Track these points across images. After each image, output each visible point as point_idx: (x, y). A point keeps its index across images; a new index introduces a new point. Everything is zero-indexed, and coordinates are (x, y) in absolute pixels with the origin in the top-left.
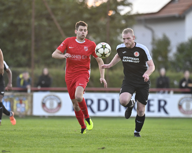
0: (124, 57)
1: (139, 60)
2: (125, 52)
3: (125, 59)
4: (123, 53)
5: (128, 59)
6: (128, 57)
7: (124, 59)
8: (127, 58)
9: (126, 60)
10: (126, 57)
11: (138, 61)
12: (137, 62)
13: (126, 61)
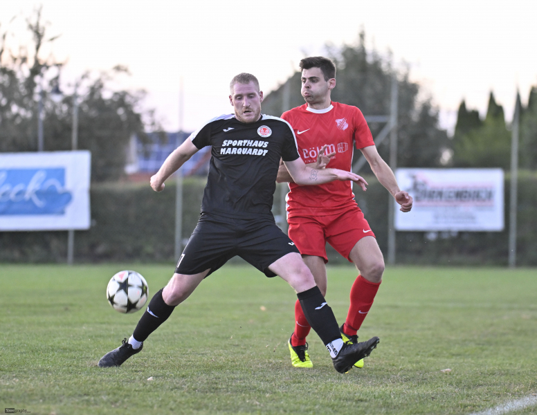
0: (225, 143)
1: (266, 149)
2: (230, 129)
3: (227, 147)
4: (225, 130)
5: (236, 147)
6: (236, 141)
7: (223, 147)
8: (234, 145)
9: (229, 149)
10: (230, 142)
11: (263, 149)
12: (260, 152)
13: (229, 151)
